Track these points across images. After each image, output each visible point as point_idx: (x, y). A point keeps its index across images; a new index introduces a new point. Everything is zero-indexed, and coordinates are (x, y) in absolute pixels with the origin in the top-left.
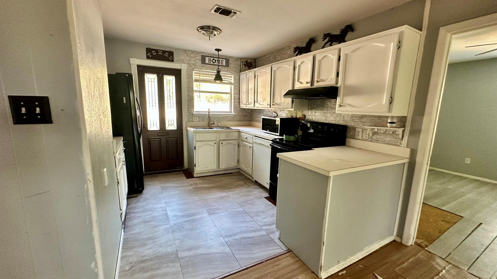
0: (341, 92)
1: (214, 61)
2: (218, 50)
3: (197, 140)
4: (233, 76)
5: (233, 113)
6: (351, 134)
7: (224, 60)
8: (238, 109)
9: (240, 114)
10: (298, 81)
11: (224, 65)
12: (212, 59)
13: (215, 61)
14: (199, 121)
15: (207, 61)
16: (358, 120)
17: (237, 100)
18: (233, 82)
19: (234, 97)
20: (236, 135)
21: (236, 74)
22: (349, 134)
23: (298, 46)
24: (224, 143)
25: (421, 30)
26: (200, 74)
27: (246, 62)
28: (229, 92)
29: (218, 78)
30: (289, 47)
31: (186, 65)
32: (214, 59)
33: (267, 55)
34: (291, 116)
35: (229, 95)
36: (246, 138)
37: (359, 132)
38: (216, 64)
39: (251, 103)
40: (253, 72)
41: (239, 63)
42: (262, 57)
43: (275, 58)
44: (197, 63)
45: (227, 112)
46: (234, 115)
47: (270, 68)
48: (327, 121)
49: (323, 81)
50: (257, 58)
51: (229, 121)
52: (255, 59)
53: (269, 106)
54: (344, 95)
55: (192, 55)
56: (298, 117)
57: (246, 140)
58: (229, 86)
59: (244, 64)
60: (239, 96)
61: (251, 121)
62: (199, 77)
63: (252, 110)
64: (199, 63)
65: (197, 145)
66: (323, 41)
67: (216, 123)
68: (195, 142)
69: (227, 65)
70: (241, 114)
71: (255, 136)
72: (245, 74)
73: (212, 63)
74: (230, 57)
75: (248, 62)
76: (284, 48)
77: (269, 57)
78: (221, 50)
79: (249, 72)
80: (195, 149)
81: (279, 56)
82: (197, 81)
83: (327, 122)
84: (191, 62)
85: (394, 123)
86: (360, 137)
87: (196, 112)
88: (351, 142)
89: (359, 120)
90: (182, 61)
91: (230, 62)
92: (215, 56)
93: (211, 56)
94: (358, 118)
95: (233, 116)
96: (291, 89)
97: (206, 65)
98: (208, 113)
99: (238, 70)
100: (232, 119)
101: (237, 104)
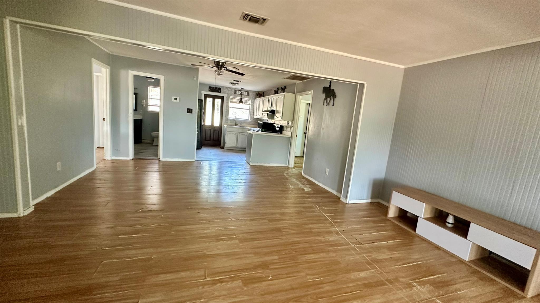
1: (241, 93)
2: (242, 88)
4: (250, 100)
5: (250, 120)
7: (246, 92)
8: (253, 118)
9: (253, 121)
11: (246, 94)
12: (240, 91)
14: (231, 123)
15: (237, 93)
17: (252, 113)
18: (250, 104)
19: (251, 111)
21: (252, 99)
24: (241, 134)
25: (294, 93)
26: (233, 99)
27: (259, 93)
28: (249, 109)
29: (241, 101)
31: (226, 94)
35: (248, 111)
38: (242, 94)
39: (257, 115)
41: (255, 93)
42: (267, 91)
45: (246, 119)
49: (273, 107)
50: (265, 92)
51: (247, 124)
52: (263, 92)
53: (261, 117)
54: (276, 113)
55: (230, 90)
58: (247, 105)
59: (258, 95)
60: (254, 111)
64: (233, 93)
65: (227, 133)
67: (239, 124)
69: (248, 95)
72: (257, 100)
73: (240, 94)
74: (250, 91)
78: (244, 88)
80: (226, 135)
82: (231, 102)
84: (229, 93)
87: (229, 118)
88: (283, 132)
90: (225, 93)
91: (250, 93)
95: (249, 122)
96: (267, 109)
97: (237, 95)
98: (235, 119)
99: (254, 97)
100: (249, 123)
101: (252, 115)
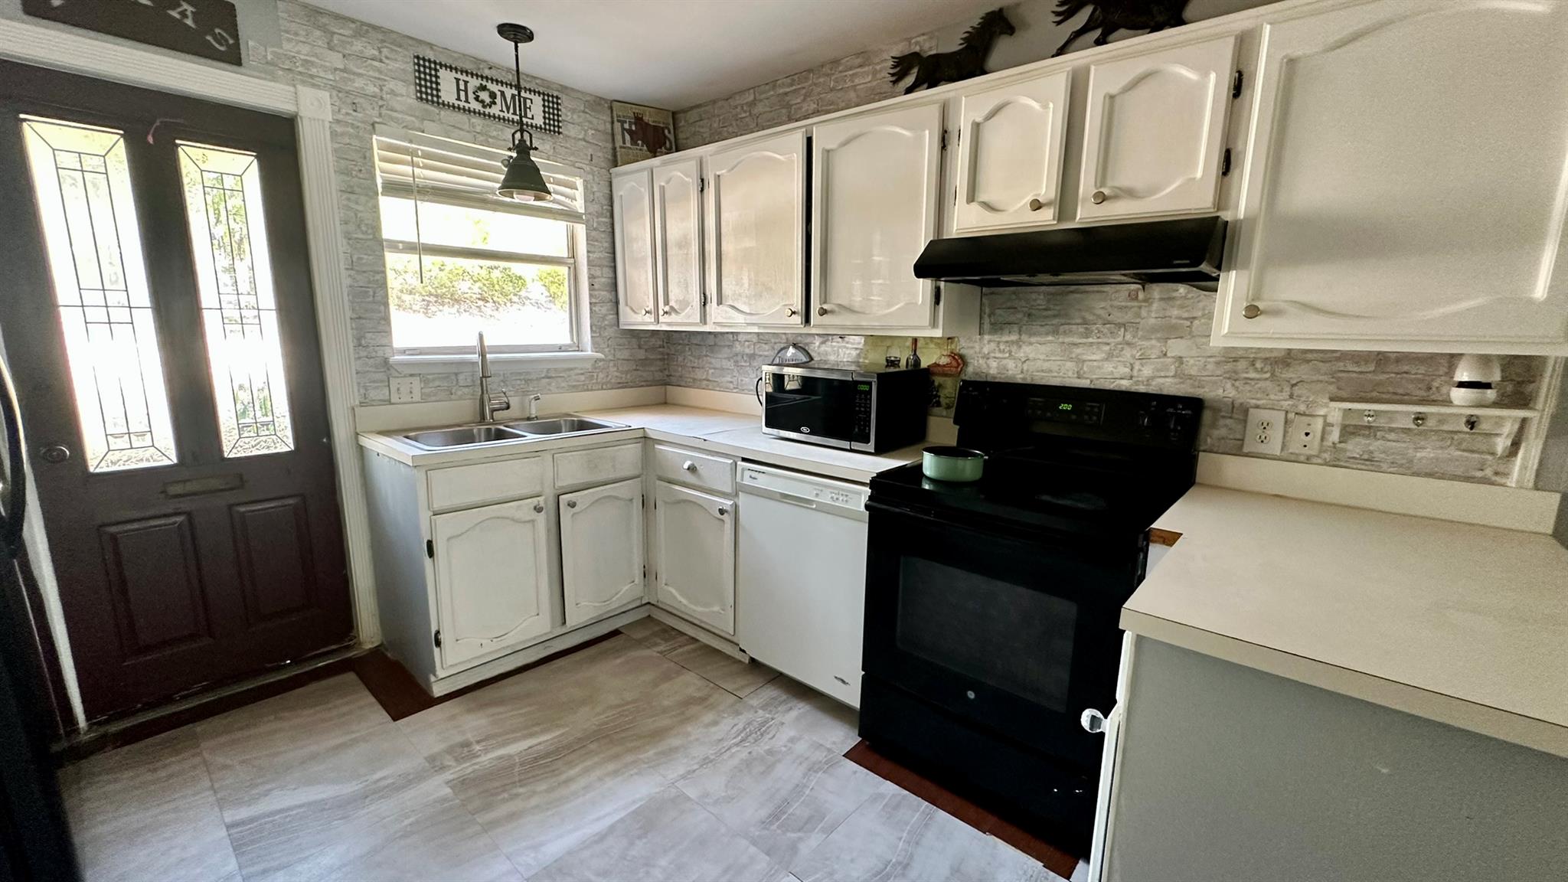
0: (1256, 245)
1: (484, 96)
2: (516, 33)
3: (436, 506)
4: (579, 182)
5: (589, 352)
6: (1222, 432)
7: (537, 100)
8: (610, 332)
9: (619, 355)
10: (971, 198)
11: (539, 121)
12: (474, 83)
13: (493, 95)
14: (425, 398)
15: (448, 93)
16: (1262, 371)
17: (606, 295)
18: (581, 210)
19: (591, 277)
20: (630, 453)
21: (592, 173)
22: (1212, 433)
23: (917, 49)
24: (582, 499)
26: (413, 153)
27: (638, 120)
28: (563, 253)
29: (524, 175)
30: (864, 56)
31: (325, 95)
32: (483, 88)
33: (741, 92)
34: (887, 360)
35: (563, 270)
36: (692, 469)
37: (1265, 426)
38: (495, 110)
39: (685, 304)
40: (692, 166)
41: (602, 121)
42: (714, 102)
43: (788, 106)
44: (392, 92)
45: (560, 349)
46: (597, 360)
47: (798, 140)
48: (1088, 381)
49: (1130, 193)
50: (684, 111)
51: (575, 388)
52: (674, 114)
53: (797, 320)
54: (1267, 263)
56: (924, 364)
57: (690, 478)
58: (560, 227)
59: (630, 132)
60: (611, 275)
61: (666, 383)
62: (408, 169)
63: (669, 337)
64: (405, 94)
65: (443, 530)
66: (1059, 23)
67: (514, 402)
68: (424, 516)
69: (553, 125)
70: (625, 354)
71: (744, 460)
72: (645, 175)
73: (475, 105)
74: (564, 88)
75: (647, 124)
76: (836, 62)
77: (753, 104)
78: (530, 37)
79: (664, 164)
80: (431, 553)
81: (806, 96)
82: (397, 189)
83: (1084, 383)
84: (359, 83)
85: (1487, 386)
86: (1274, 447)
87: (404, 352)
88: (1227, 467)
89: (1268, 375)
91: (566, 114)
92: (487, 72)
93: (469, 67)
94: (1259, 365)
95: (589, 366)
96: (924, 236)
97: (445, 114)
98: (475, 357)
99: (602, 156)
100: (588, 378)
101: (604, 309)
